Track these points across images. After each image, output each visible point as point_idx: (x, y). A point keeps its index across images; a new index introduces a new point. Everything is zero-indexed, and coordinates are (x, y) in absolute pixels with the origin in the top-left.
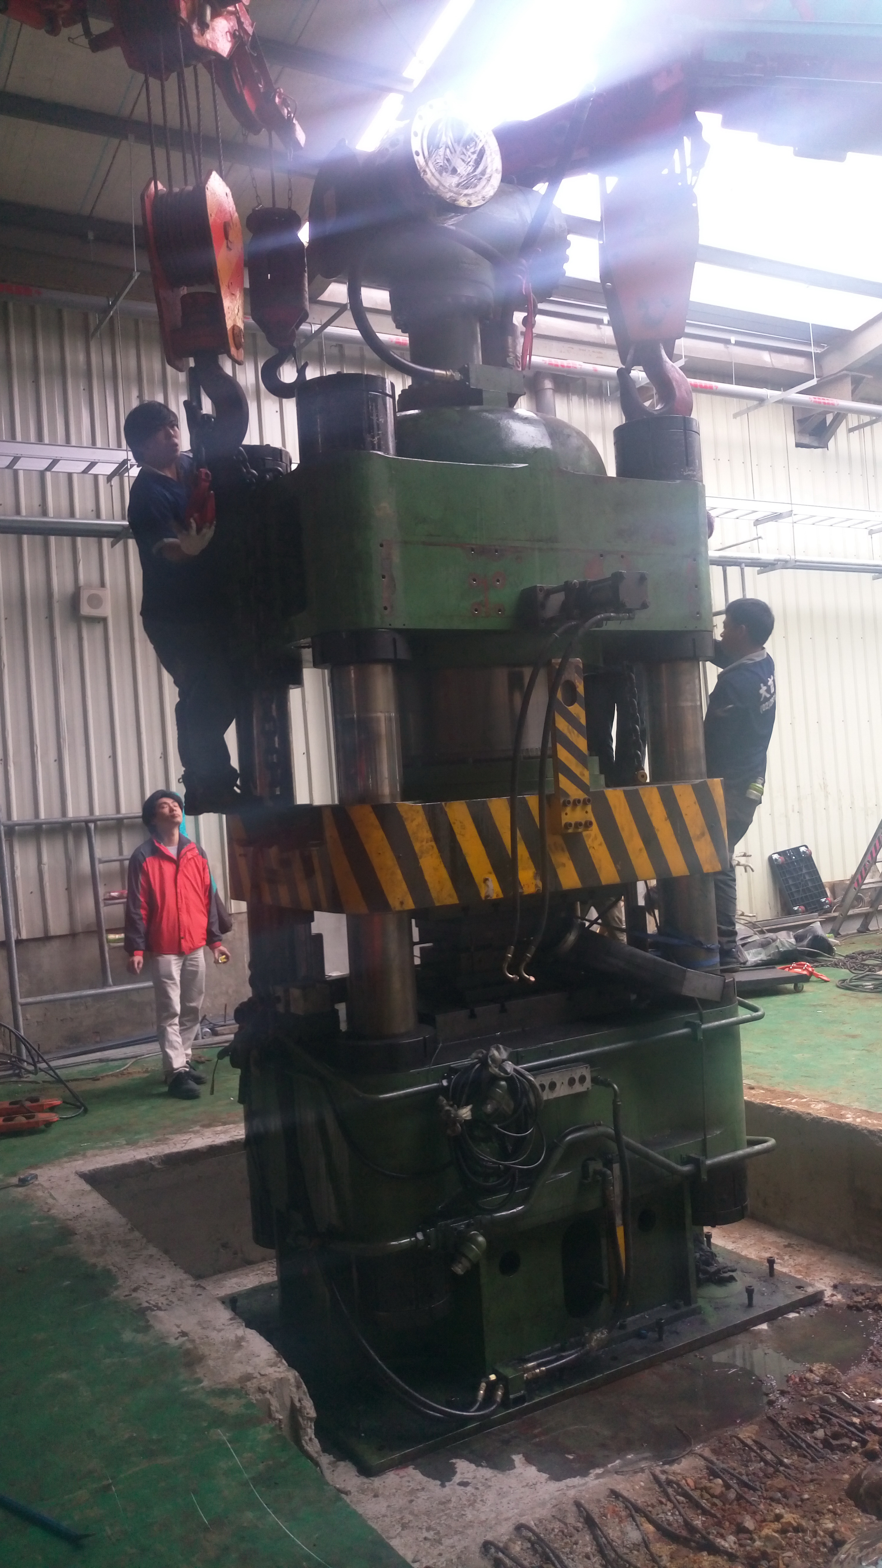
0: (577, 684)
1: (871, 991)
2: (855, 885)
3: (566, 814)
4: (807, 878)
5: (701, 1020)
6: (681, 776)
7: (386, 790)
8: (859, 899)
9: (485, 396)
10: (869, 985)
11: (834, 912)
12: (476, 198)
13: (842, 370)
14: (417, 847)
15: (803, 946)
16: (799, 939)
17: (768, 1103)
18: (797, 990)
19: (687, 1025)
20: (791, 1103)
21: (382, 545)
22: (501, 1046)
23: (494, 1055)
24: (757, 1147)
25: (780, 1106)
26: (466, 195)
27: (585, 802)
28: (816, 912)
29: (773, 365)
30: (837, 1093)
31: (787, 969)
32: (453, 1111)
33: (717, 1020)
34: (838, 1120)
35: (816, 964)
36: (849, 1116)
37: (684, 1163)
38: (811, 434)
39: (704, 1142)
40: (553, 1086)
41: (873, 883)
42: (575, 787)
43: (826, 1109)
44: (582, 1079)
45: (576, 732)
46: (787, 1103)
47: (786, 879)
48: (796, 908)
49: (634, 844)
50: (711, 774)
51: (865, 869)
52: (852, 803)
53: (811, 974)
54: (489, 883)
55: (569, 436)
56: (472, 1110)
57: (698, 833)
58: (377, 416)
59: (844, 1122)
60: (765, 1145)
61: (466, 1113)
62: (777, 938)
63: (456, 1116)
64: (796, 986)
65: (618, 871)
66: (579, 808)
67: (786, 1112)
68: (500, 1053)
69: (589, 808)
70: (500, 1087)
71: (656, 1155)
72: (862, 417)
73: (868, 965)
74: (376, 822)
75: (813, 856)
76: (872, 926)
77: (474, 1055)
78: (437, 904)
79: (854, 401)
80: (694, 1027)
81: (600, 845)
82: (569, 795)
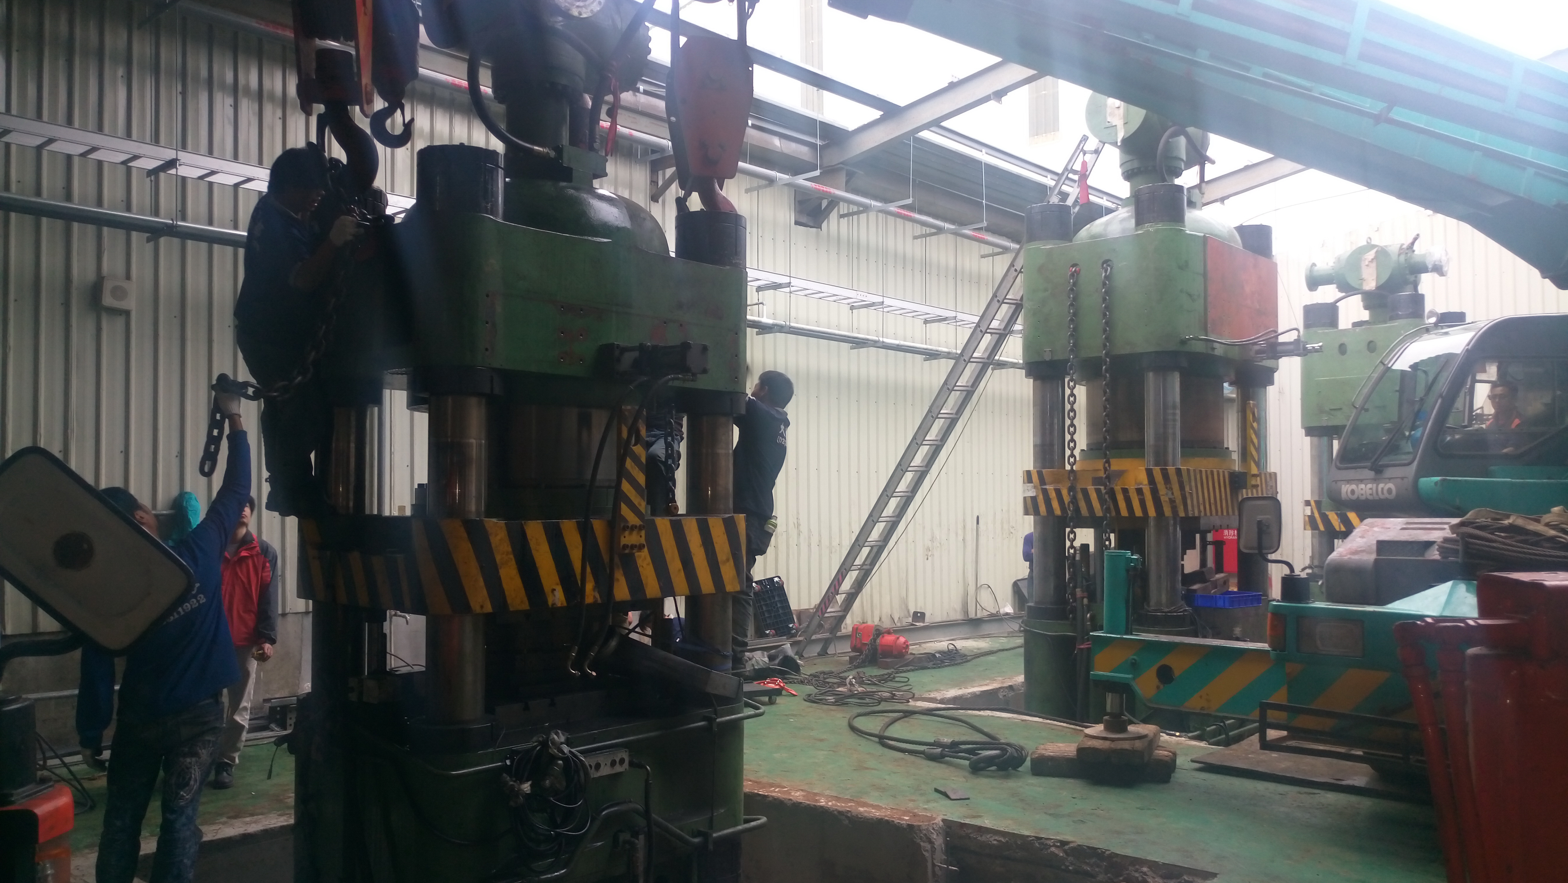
0: (641, 428)
1: (833, 704)
2: (819, 613)
3: (625, 537)
4: (779, 605)
5: (716, 715)
6: (714, 512)
7: (473, 507)
8: (820, 626)
9: (575, 174)
10: (831, 699)
11: (799, 636)
12: (586, 11)
13: (838, 164)
14: (498, 558)
15: (775, 666)
16: (771, 658)
17: (756, 791)
18: (771, 702)
19: (704, 719)
20: (775, 792)
21: (487, 296)
22: (559, 731)
23: (554, 738)
24: (753, 824)
25: (766, 794)
26: (578, 7)
27: (640, 528)
28: (784, 636)
29: (781, 149)
30: (811, 784)
31: (762, 684)
32: (516, 785)
33: (728, 716)
34: (814, 803)
35: (785, 681)
36: (822, 801)
37: (694, 836)
38: (808, 215)
39: (711, 820)
40: (598, 766)
41: (834, 612)
42: (633, 515)
43: (804, 796)
44: (622, 761)
45: (637, 468)
46: (772, 792)
47: (761, 606)
48: (767, 632)
49: (675, 565)
50: (737, 510)
51: (829, 600)
52: (820, 541)
53: (782, 688)
54: (556, 593)
55: (644, 219)
56: (531, 785)
57: (724, 558)
58: (492, 185)
59: (819, 806)
60: (759, 822)
61: (526, 787)
62: (753, 656)
63: (520, 790)
64: (770, 698)
65: (660, 587)
66: (635, 533)
67: (771, 799)
68: (559, 737)
69: (643, 533)
70: (557, 765)
71: (674, 828)
72: (851, 206)
73: (828, 683)
74: (465, 535)
75: (785, 586)
76: (831, 651)
77: (535, 739)
78: (511, 609)
79: (847, 191)
80: (711, 720)
81: (648, 564)
82: (629, 520)
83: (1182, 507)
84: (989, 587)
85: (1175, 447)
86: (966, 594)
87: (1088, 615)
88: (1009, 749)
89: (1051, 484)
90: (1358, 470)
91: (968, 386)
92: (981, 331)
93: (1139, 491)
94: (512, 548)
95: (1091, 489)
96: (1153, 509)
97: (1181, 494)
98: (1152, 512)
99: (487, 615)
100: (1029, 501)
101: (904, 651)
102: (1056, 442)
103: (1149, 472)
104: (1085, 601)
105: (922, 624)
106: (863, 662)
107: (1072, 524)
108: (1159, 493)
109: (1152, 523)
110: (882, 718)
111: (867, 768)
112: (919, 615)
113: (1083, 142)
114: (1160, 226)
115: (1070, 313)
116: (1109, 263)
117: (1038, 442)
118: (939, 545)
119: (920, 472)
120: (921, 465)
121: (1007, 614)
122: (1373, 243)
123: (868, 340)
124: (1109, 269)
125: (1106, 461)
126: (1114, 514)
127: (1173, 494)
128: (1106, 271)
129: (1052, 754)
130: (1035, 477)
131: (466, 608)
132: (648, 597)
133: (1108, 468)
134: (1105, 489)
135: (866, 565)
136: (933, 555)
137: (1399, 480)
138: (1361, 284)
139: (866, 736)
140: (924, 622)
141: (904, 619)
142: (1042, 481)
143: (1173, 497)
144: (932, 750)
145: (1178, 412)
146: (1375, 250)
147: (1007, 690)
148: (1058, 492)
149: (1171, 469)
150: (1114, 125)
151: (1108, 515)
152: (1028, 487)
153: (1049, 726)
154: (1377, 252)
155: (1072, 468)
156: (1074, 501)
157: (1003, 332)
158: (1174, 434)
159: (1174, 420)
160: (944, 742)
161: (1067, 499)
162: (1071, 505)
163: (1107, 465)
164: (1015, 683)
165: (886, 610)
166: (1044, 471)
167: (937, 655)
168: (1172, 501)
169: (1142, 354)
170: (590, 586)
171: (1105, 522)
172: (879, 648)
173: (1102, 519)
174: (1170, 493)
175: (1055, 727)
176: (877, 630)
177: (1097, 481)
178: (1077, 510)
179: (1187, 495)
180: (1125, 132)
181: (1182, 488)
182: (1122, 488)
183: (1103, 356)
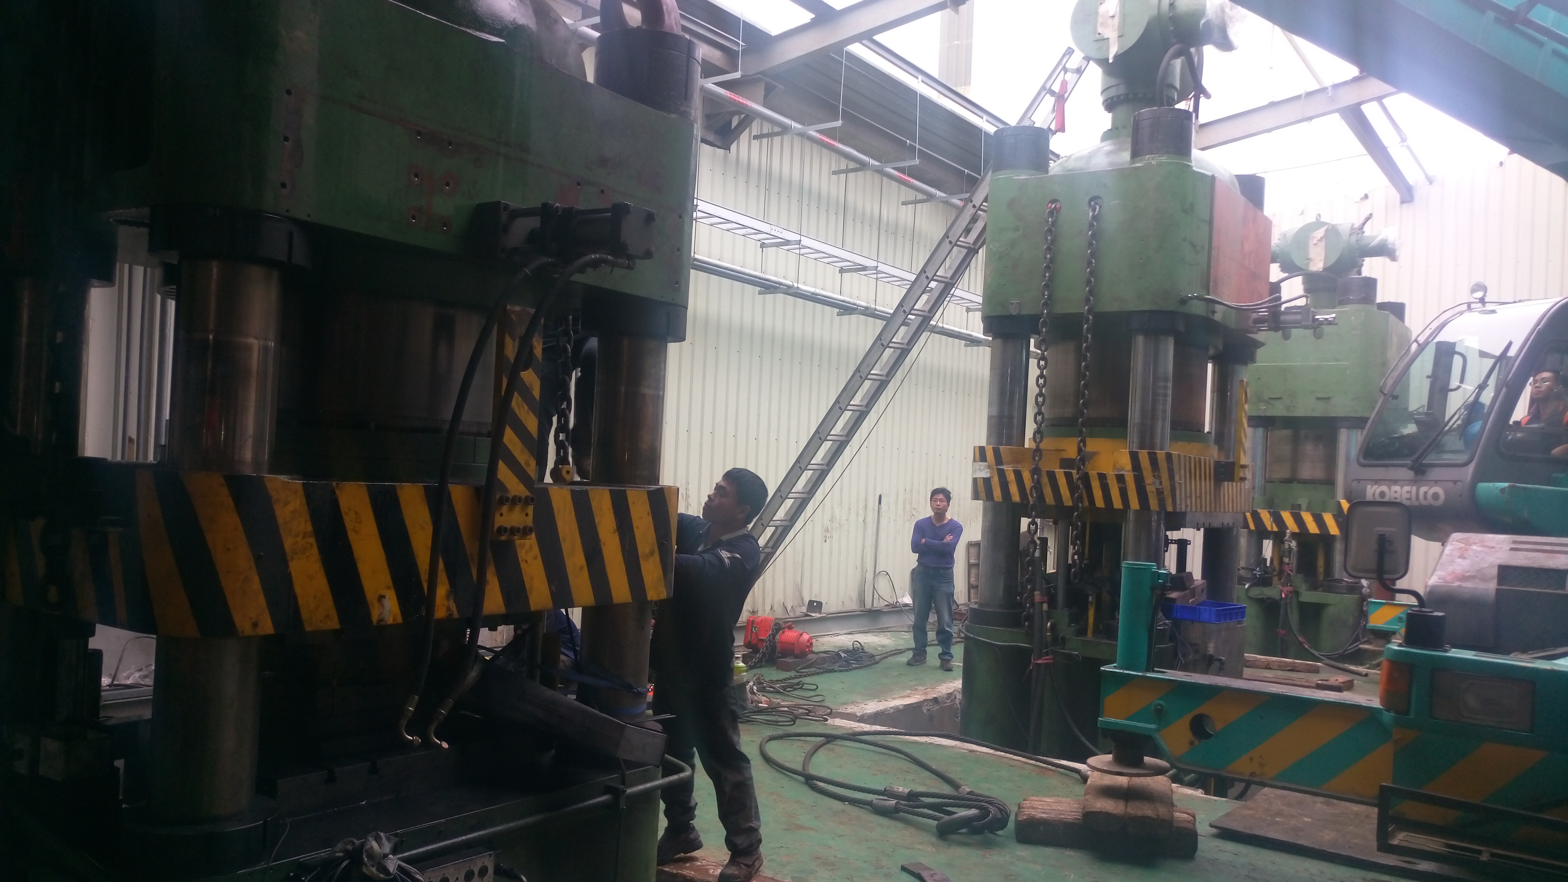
0: (535, 344)
3: (501, 515)
5: (625, 784)
6: (637, 479)
7: (248, 455)
13: (757, 74)
14: (288, 543)
19: (608, 790)
21: (289, 93)
22: (382, 834)
23: (372, 847)
27: (527, 501)
33: (641, 783)
38: (716, 133)
42: (516, 480)
44: (483, 872)
45: (526, 407)
49: (575, 559)
54: (386, 602)
57: (647, 551)
65: (552, 593)
66: (518, 508)
68: (382, 844)
69: (530, 509)
72: (767, 125)
74: (230, 502)
77: (340, 846)
78: (308, 628)
79: (765, 106)
80: (616, 792)
81: (535, 558)
82: (508, 488)
83: (1170, 500)
84: (888, 574)
85: (1163, 427)
86: (864, 582)
87: (1049, 624)
88: (993, 810)
89: (1009, 463)
90: (1390, 468)
91: (903, 344)
92: (927, 277)
93: (1120, 478)
94: (313, 525)
95: (1060, 473)
96: (1137, 501)
97: (1170, 484)
98: (1135, 504)
99: (266, 638)
100: (981, 484)
101: (807, 650)
102: (1016, 414)
103: (1134, 457)
104: (1045, 607)
105: (818, 615)
106: (760, 661)
107: (1033, 513)
108: (1144, 483)
109: (1131, 516)
110: (799, 743)
111: (801, 828)
112: (815, 604)
113: (1068, 57)
114: (1164, 159)
115: (1046, 258)
116: (1099, 201)
117: (995, 413)
118: (838, 526)
119: (839, 442)
120: (841, 434)
121: (906, 605)
122: (1322, 220)
123: (781, 284)
124: (1098, 207)
125: (1081, 440)
126: (1086, 503)
127: (1161, 483)
128: (1094, 210)
129: (1044, 816)
130: (990, 455)
131: (228, 627)
132: (532, 609)
133: (1083, 448)
134: (1078, 473)
135: (768, 548)
136: (831, 537)
137: (1450, 484)
138: (1308, 265)
139: (788, 773)
140: (820, 613)
141: (797, 608)
142: (999, 460)
143: (1161, 487)
144: (883, 802)
145: (1170, 385)
146: (1325, 228)
147: (931, 703)
148: (1018, 474)
149: (1161, 454)
150: (1105, 37)
151: (1080, 505)
152: (980, 466)
153: (1004, 760)
154: (1326, 230)
155: (1038, 446)
156: (1038, 486)
157: (950, 281)
158: (1164, 411)
159: (1165, 395)
160: (899, 792)
161: (1028, 483)
162: (1034, 491)
163: (1082, 444)
164: (940, 694)
165: (779, 598)
166: (1001, 447)
167: (843, 655)
168: (1160, 493)
169: (1131, 313)
170: (442, 590)
171: (1076, 514)
172: (778, 645)
173: (1071, 509)
174: (1157, 482)
175: (1011, 762)
176: (777, 624)
177: (1066, 463)
178: (1041, 497)
179: (1177, 486)
180: (1120, 47)
181: (1172, 478)
182: (1099, 474)
183: (1085, 312)
